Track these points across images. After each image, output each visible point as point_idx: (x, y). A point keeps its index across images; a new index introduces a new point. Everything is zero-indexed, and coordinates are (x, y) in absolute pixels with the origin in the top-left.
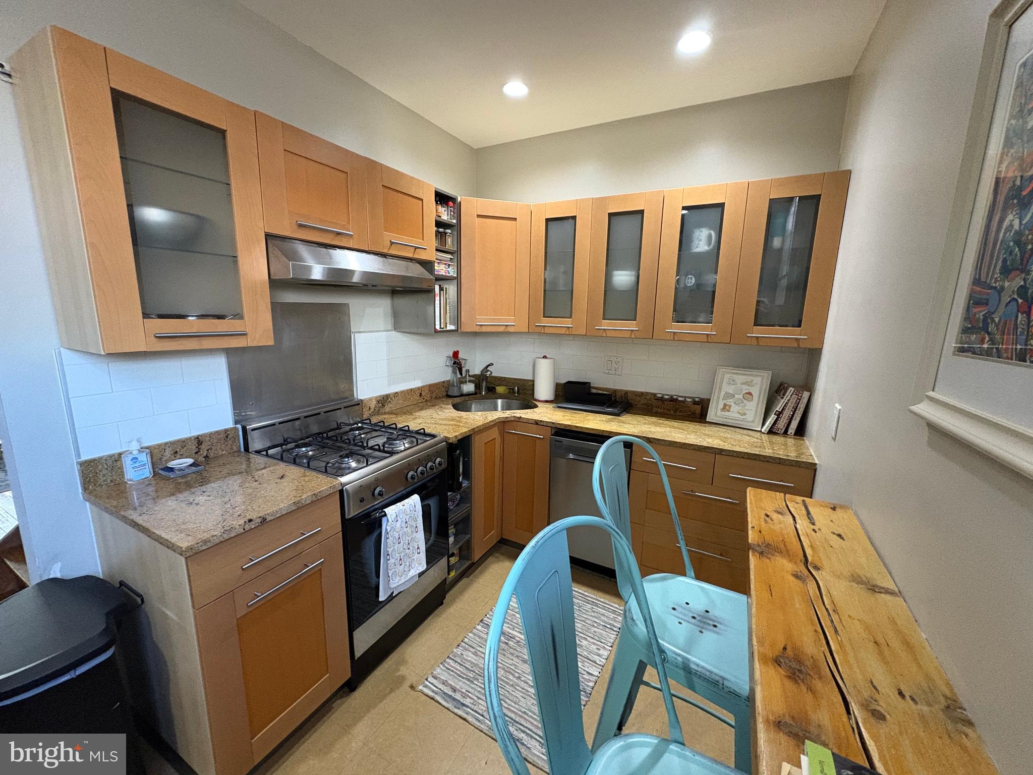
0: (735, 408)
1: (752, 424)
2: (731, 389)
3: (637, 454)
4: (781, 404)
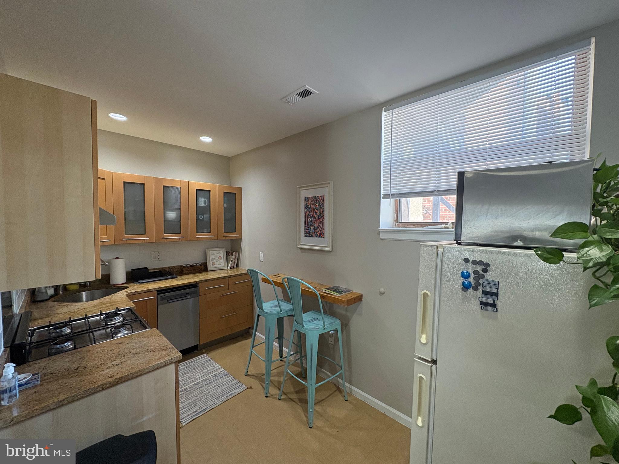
0: (217, 263)
1: (224, 267)
2: (213, 257)
3: (202, 288)
4: (232, 258)
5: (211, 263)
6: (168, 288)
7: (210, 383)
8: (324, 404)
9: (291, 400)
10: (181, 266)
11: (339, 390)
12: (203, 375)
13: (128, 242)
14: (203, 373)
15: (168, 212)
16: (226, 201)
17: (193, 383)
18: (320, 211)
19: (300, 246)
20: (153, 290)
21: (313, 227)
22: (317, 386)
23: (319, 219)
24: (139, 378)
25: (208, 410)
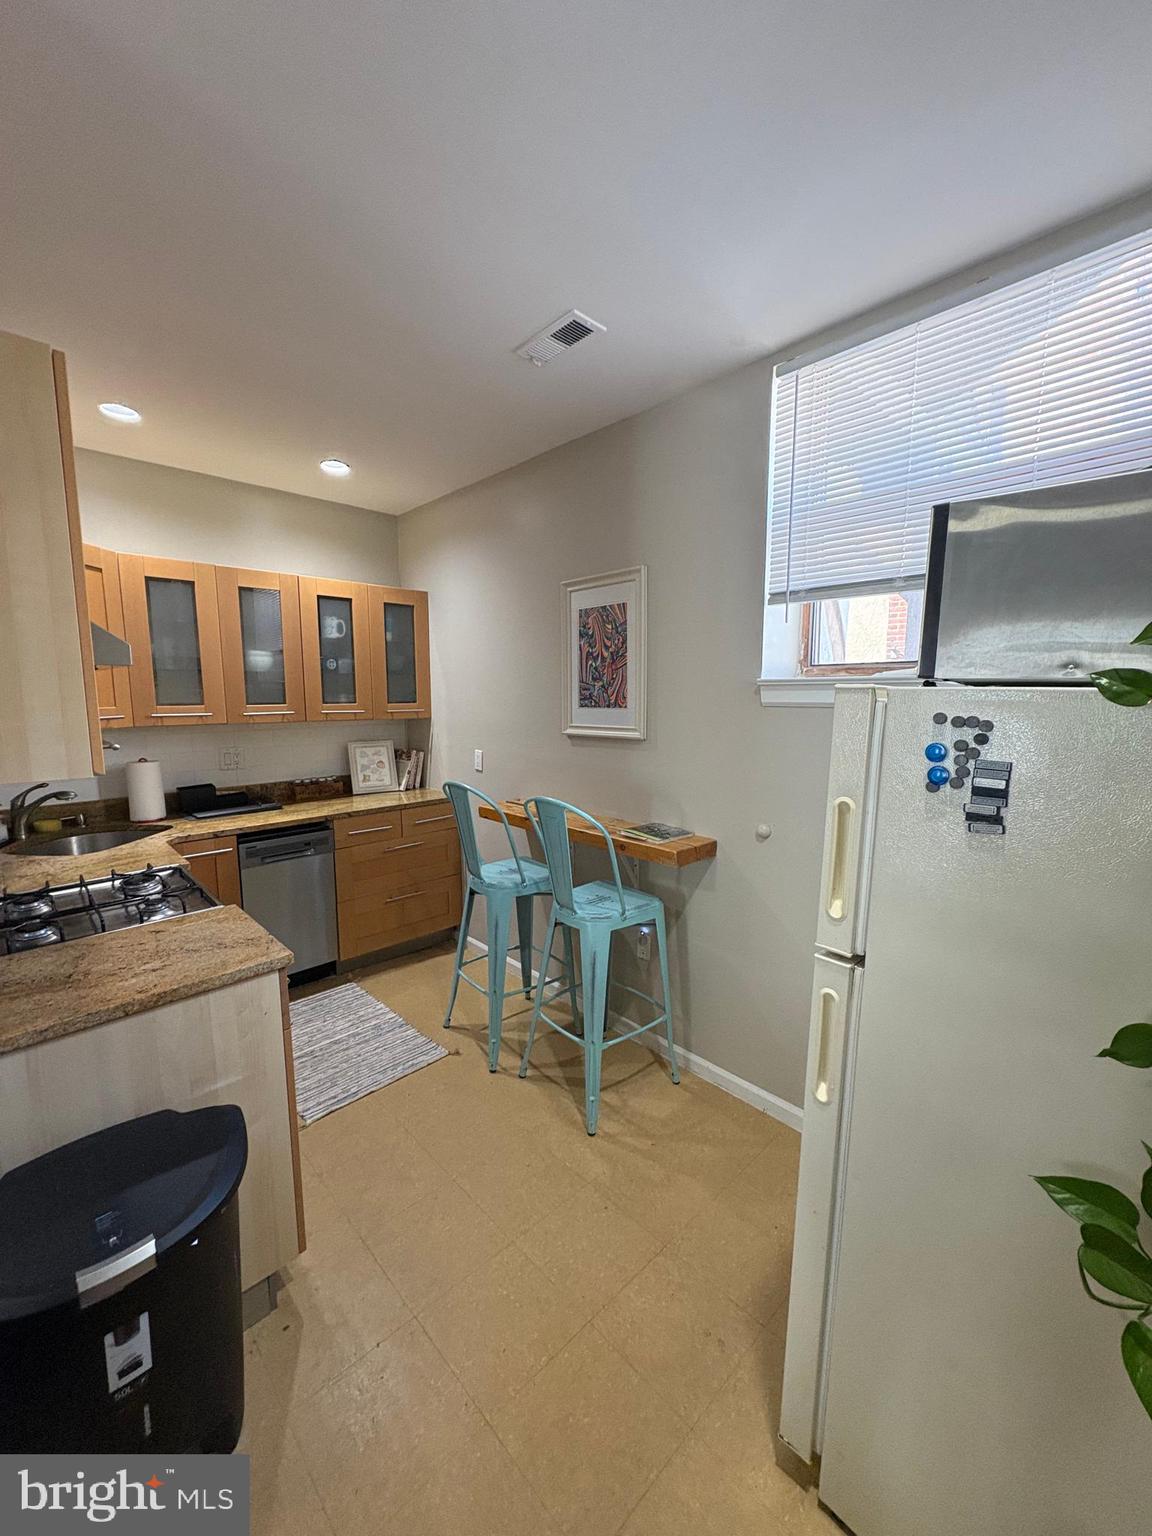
1: (391, 786)
2: (365, 761)
3: (340, 832)
4: (410, 765)
5: (361, 778)
6: (262, 829)
7: (366, 1041)
8: (625, 1090)
9: (549, 1078)
10: (291, 783)
11: (660, 1062)
12: (350, 1024)
13: (167, 723)
14: (350, 1021)
15: (253, 652)
16: (390, 628)
17: (328, 1041)
18: (616, 642)
19: (570, 731)
20: (229, 833)
21: (601, 683)
22: (606, 1047)
23: (614, 661)
24: (202, 999)
25: (362, 1095)
